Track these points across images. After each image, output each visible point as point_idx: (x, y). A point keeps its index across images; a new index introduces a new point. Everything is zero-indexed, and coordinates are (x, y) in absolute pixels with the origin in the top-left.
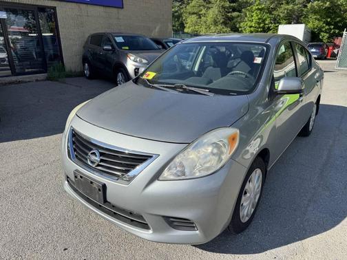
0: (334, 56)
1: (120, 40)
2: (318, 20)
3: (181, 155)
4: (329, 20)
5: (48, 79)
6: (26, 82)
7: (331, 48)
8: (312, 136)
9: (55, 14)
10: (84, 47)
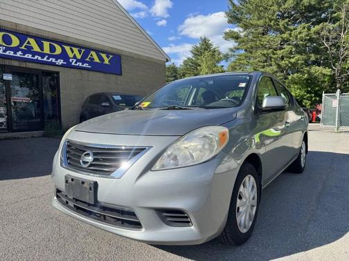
0: (318, 120)
1: (118, 98)
2: (300, 89)
3: (174, 145)
4: (309, 89)
5: (44, 136)
6: (21, 138)
7: (314, 113)
8: (305, 174)
9: (58, 78)
10: (82, 107)
